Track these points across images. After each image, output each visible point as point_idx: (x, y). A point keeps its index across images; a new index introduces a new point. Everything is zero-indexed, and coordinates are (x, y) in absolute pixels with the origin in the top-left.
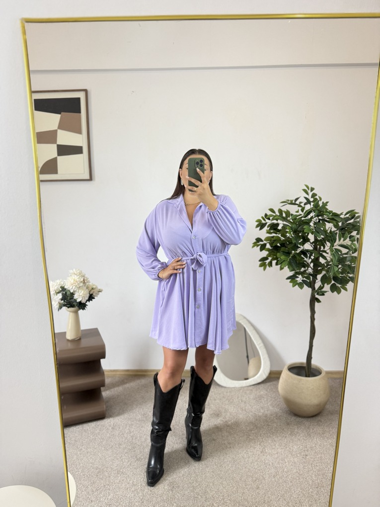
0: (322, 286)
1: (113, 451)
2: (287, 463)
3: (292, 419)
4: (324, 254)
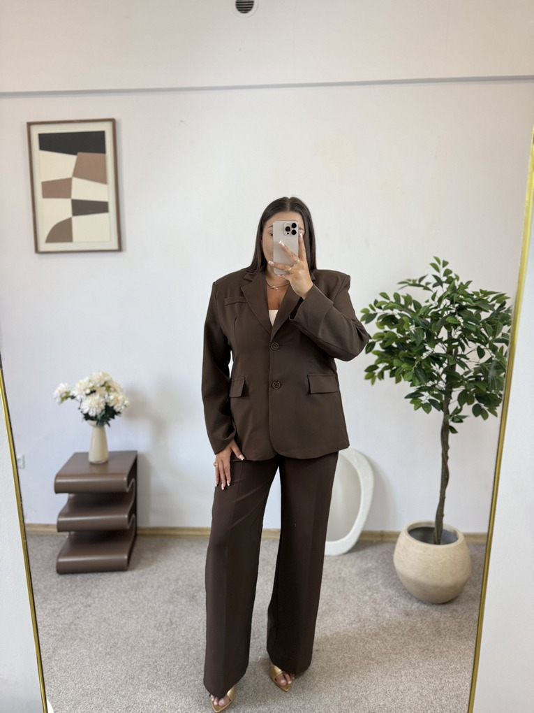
0: (459, 407)
2: (404, 677)
4: (463, 360)
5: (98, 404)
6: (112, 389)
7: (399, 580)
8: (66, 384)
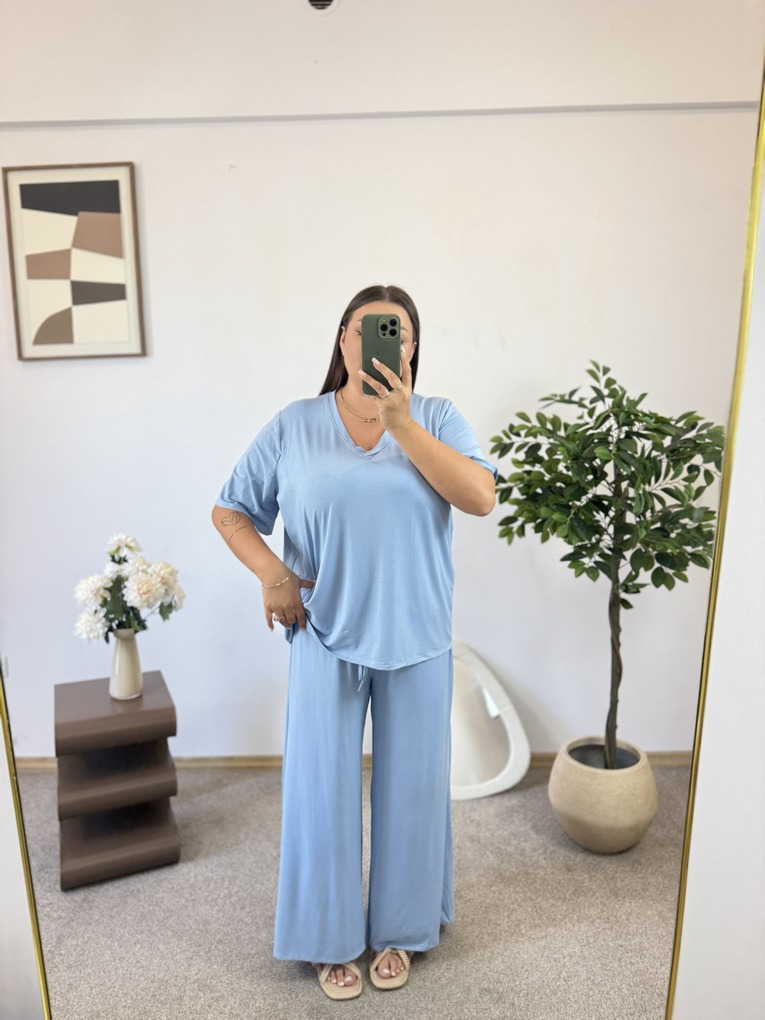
0: (634, 573)
3: (578, 859)
7: (556, 821)
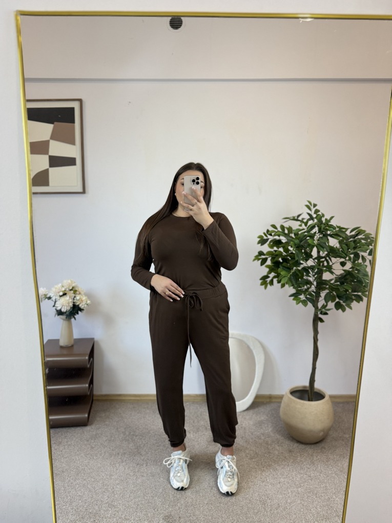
0: (325, 304)
1: (103, 483)
3: (294, 446)
5: (69, 303)
6: (77, 292)
8: (45, 289)
